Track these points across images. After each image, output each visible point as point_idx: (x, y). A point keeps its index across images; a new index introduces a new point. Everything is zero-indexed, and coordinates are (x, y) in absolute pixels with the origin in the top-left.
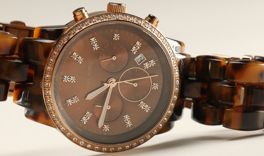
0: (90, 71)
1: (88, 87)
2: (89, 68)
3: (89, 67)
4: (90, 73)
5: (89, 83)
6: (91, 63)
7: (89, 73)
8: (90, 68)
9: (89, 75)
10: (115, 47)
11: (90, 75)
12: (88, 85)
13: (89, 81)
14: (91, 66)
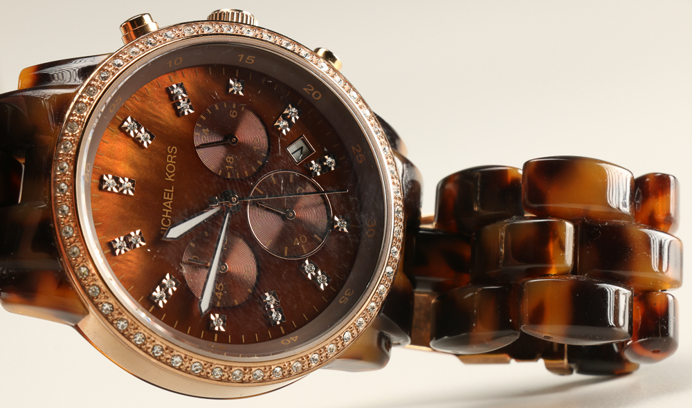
0: (171, 168)
1: (169, 209)
2: (170, 159)
3: (170, 158)
4: (172, 174)
5: (170, 200)
6: (174, 149)
7: (170, 174)
8: (171, 161)
9: (171, 179)
10: (235, 114)
12: (168, 204)
13: (170, 193)
14: (174, 155)
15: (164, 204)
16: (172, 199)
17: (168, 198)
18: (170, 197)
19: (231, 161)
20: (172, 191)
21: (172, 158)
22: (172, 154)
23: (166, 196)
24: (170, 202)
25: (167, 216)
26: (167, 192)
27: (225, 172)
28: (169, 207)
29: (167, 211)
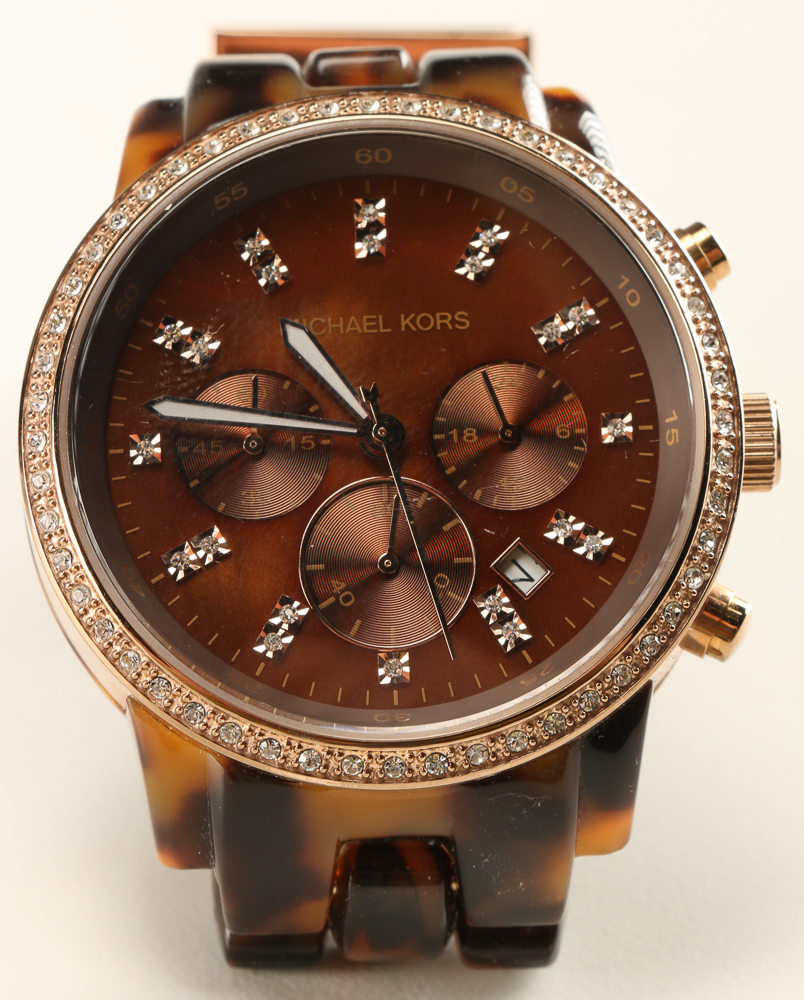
0: (425, 321)
1: (345, 327)
2: (442, 318)
3: (445, 317)
4: (416, 326)
5: (362, 328)
6: (464, 324)
7: (413, 321)
8: (439, 322)
9: (403, 324)
11: (407, 325)
12: (353, 325)
13: (377, 327)
14: (453, 325)
15: (353, 318)
16: (366, 331)
17: (365, 324)
18: (369, 327)
19: (469, 438)
20: (382, 330)
21: (447, 322)
22: (453, 322)
23: (368, 320)
24: (358, 328)
25: (330, 326)
26: (377, 320)
27: (444, 428)
28: (349, 329)
29: (341, 325)
